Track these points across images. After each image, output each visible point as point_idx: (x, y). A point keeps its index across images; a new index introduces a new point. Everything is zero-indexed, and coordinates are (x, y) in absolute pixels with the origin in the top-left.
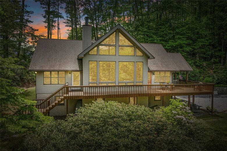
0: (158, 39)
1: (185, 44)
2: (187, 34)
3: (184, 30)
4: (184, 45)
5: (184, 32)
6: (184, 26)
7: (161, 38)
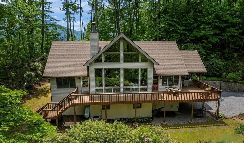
0: (181, 28)
1: (210, 34)
2: (214, 24)
3: (210, 19)
4: (209, 36)
5: (210, 21)
6: (210, 15)
7: (184, 28)
